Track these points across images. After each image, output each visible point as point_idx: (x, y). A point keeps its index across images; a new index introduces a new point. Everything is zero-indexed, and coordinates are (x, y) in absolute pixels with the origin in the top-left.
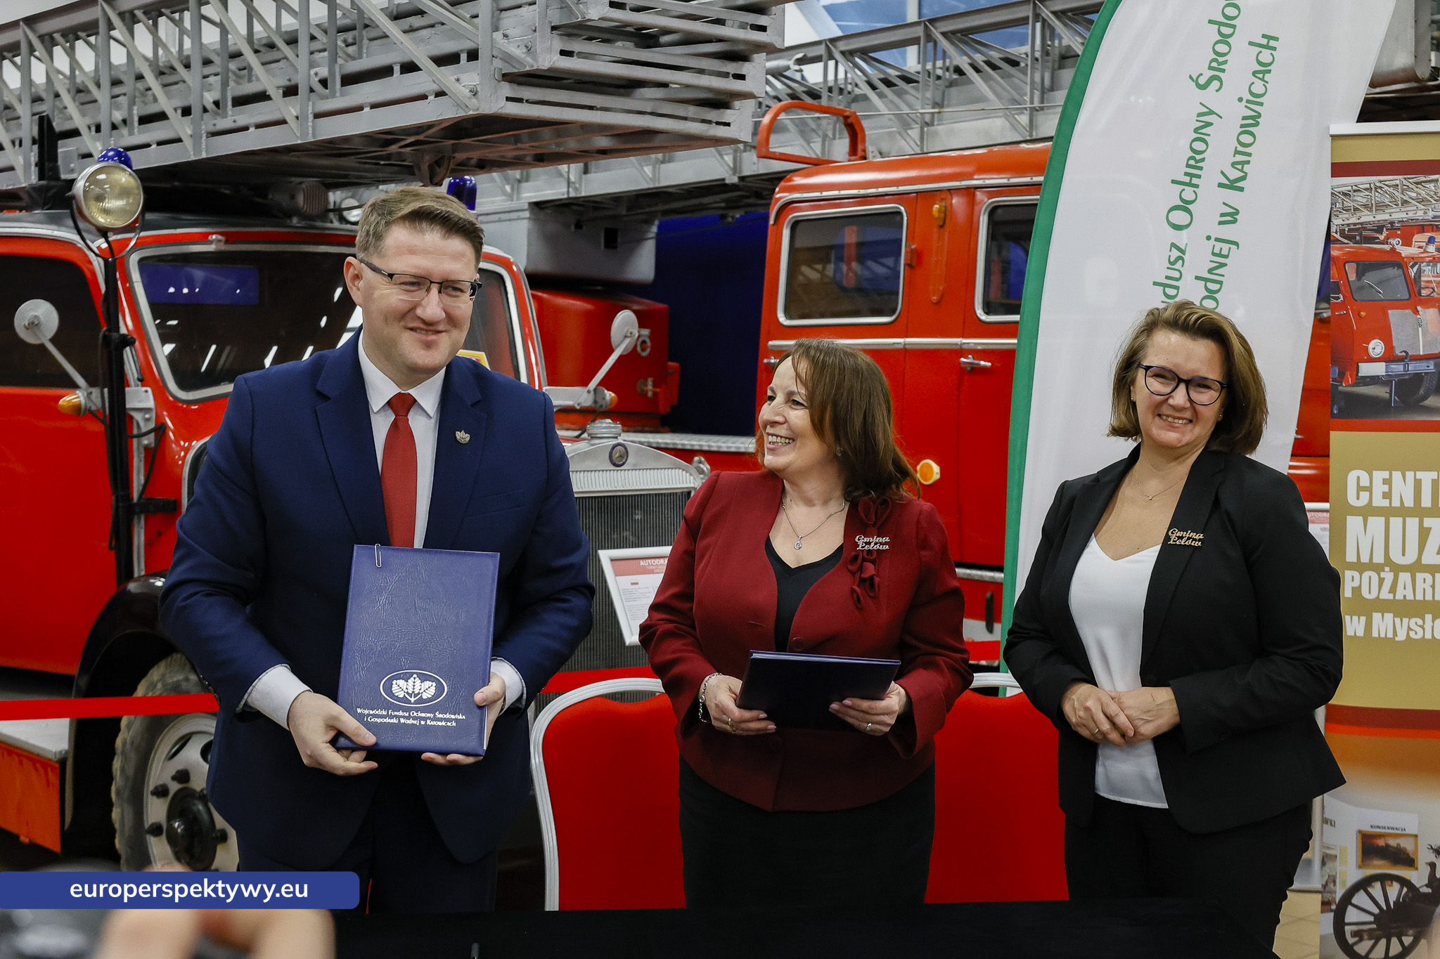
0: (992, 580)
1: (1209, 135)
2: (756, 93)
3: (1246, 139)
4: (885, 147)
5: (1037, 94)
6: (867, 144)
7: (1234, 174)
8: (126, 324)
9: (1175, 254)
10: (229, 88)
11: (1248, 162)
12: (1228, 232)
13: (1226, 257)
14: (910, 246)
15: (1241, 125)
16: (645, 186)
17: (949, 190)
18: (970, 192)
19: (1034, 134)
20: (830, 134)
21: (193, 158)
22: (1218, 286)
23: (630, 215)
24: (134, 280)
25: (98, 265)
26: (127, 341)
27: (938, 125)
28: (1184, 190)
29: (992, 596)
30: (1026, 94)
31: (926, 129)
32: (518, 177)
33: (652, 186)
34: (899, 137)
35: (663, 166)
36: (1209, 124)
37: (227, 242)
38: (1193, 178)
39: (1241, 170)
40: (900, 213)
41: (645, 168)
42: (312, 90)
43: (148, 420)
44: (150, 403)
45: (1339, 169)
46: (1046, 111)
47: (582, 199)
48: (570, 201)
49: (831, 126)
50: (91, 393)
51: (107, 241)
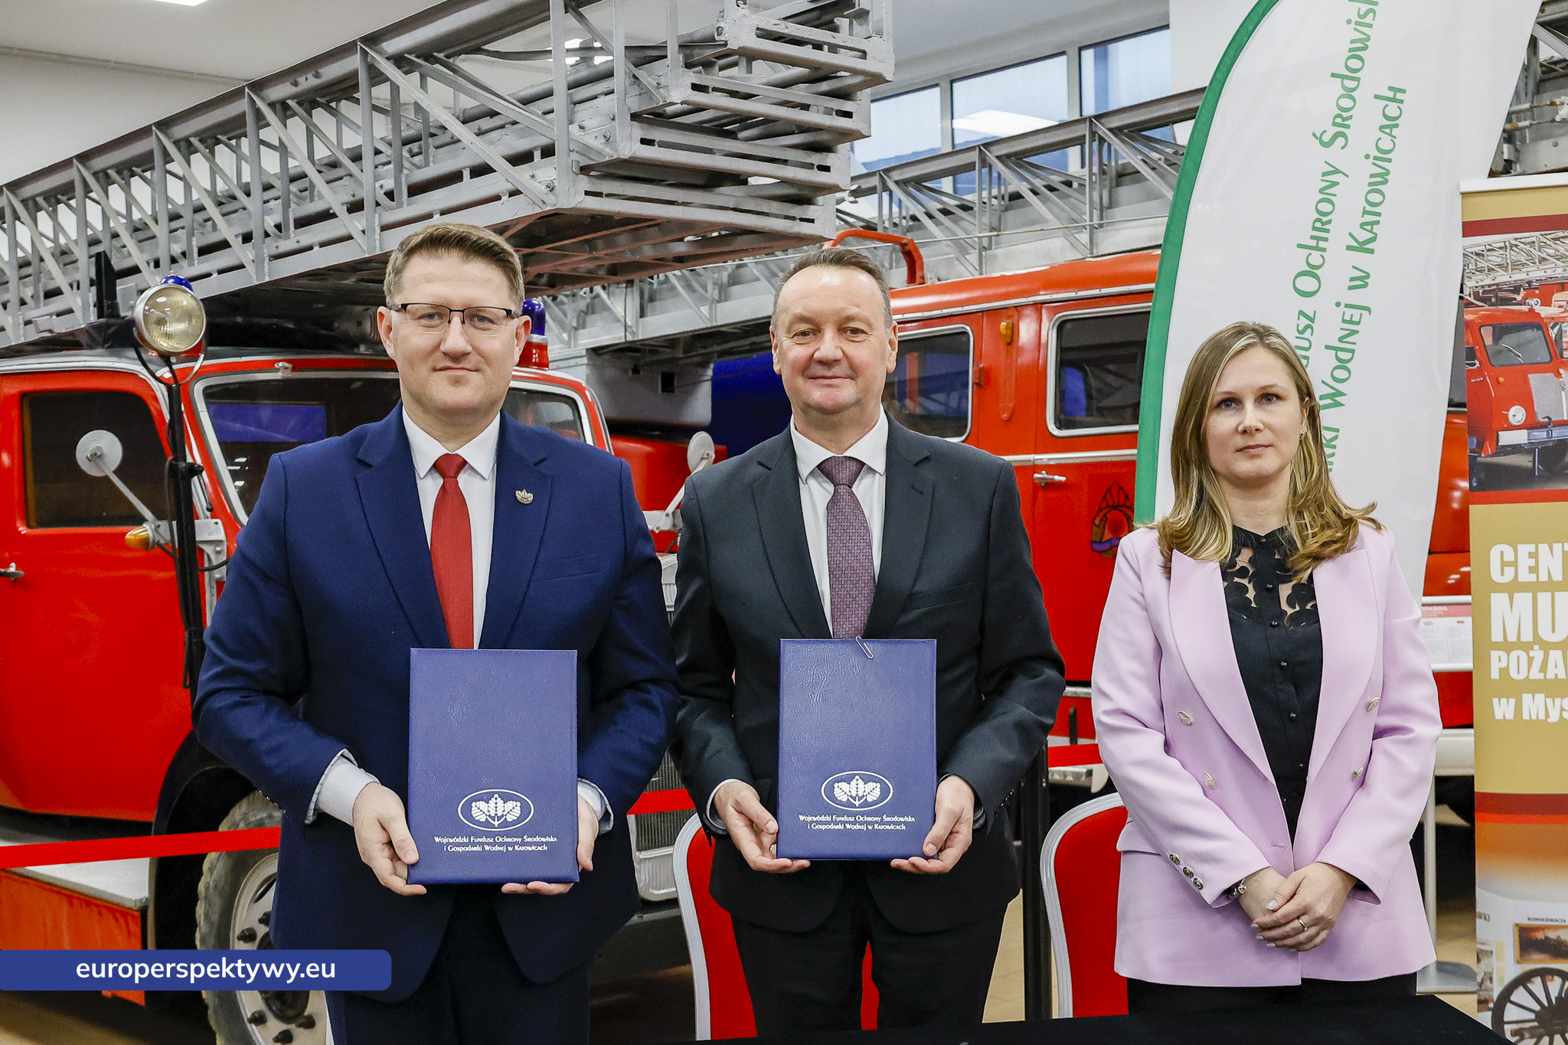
0: (1075, 695)
1: (1335, 195)
2: (841, 185)
3: (1375, 198)
4: (942, 273)
5: (1096, 213)
6: (925, 272)
7: (1363, 236)
8: (195, 456)
9: (1304, 322)
10: (291, 209)
11: (1378, 222)
12: (1358, 297)
13: (1358, 323)
14: (978, 365)
15: (1369, 183)
16: (704, 326)
17: (1015, 307)
18: (1038, 306)
19: (1095, 252)
20: (888, 266)
21: (256, 283)
22: (1350, 355)
23: (689, 357)
24: (199, 410)
25: (161, 392)
26: (194, 470)
27: (996, 248)
28: (1310, 254)
29: (1075, 711)
30: (1085, 214)
31: (984, 253)
32: (575, 325)
33: (709, 326)
34: (957, 263)
35: (718, 305)
36: (1334, 184)
37: (294, 369)
38: (1320, 242)
39: (1371, 231)
40: (965, 333)
41: (702, 308)
42: (378, 204)
43: (219, 553)
44: (222, 536)
45: (1471, 229)
46: (1105, 228)
47: (639, 343)
48: (628, 345)
49: (887, 257)
50: (159, 526)
51: (172, 371)
